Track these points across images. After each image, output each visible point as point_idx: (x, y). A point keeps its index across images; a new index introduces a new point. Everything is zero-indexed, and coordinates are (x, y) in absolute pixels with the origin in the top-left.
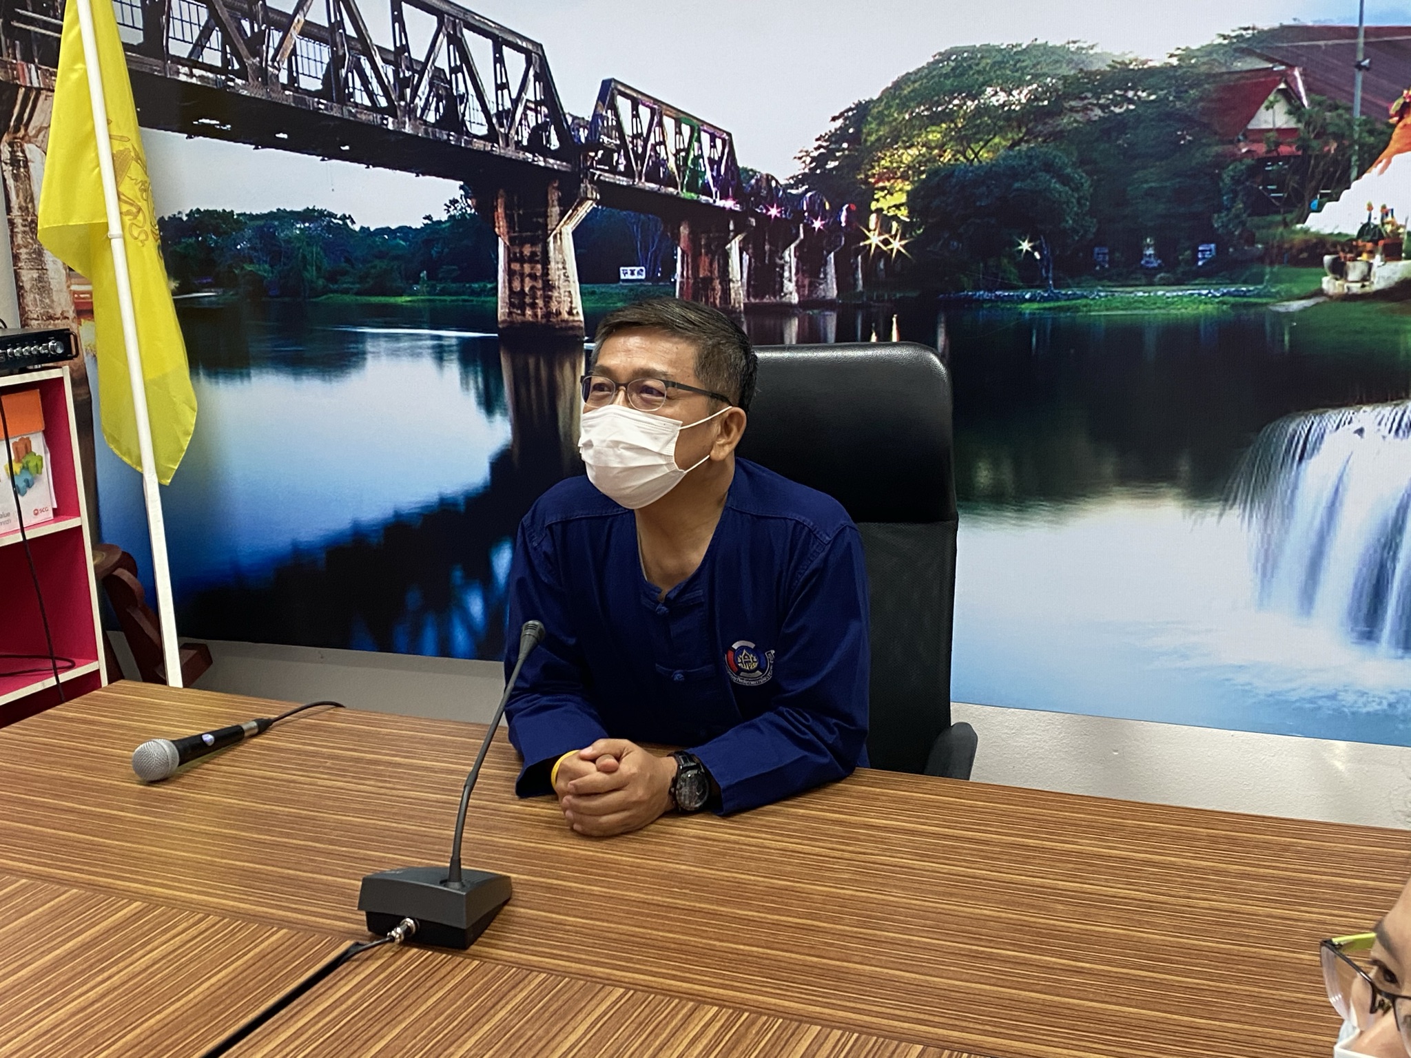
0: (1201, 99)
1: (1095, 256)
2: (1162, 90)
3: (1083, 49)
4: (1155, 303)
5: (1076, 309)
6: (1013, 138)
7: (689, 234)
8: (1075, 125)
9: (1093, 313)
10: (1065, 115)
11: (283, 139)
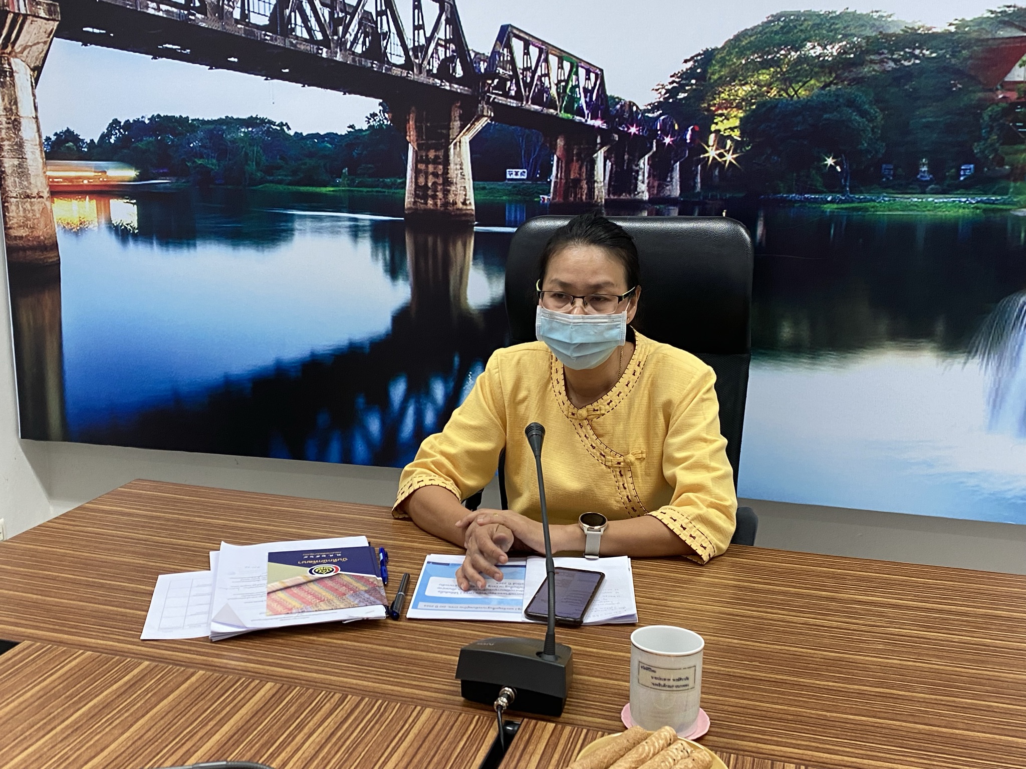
0: (971, 57)
1: (883, 171)
2: (941, 50)
3: (883, 17)
4: (926, 207)
5: (866, 209)
6: (825, 81)
7: (564, 145)
8: (873, 73)
9: (878, 213)
10: (866, 66)
11: (234, 62)
